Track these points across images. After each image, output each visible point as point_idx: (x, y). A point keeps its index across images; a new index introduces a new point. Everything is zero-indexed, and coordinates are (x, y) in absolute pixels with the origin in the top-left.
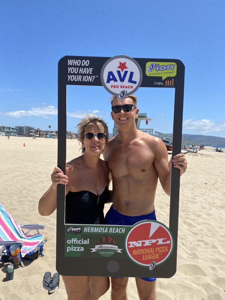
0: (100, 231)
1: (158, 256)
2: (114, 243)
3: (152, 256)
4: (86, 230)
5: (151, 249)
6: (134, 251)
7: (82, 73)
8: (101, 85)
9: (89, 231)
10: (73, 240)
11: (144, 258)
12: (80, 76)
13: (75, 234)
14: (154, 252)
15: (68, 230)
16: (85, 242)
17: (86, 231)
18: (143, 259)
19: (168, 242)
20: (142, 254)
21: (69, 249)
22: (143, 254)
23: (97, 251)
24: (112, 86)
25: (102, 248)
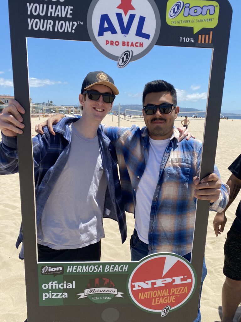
0: (91, 270)
1: (173, 299)
2: (112, 285)
3: (165, 299)
4: (69, 270)
5: (165, 290)
6: (140, 294)
7: (53, 15)
8: (89, 40)
9: (75, 270)
10: (52, 283)
11: (155, 303)
12: (49, 21)
13: (54, 276)
14: (169, 295)
15: (43, 271)
16: (69, 286)
17: (71, 272)
18: (153, 304)
19: (189, 281)
20: (151, 297)
21: (46, 296)
22: (153, 297)
23: (86, 297)
24: (107, 41)
25: (94, 293)
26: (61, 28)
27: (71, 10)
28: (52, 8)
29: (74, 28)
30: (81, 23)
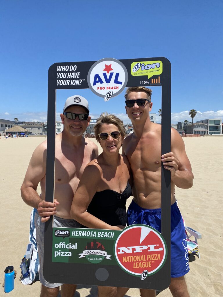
0: (88, 235)
1: (150, 264)
2: (103, 248)
3: (143, 264)
5: (142, 256)
7: (70, 78)
9: (77, 234)
10: (61, 244)
11: (135, 266)
12: (68, 80)
13: (63, 238)
14: (146, 260)
15: (56, 234)
16: (73, 246)
17: (74, 235)
19: (161, 249)
21: (57, 253)
22: (134, 262)
23: (85, 257)
24: (98, 88)
25: (90, 254)
26: (74, 84)
27: (79, 74)
28: (69, 74)
29: (80, 83)
30: (84, 80)
